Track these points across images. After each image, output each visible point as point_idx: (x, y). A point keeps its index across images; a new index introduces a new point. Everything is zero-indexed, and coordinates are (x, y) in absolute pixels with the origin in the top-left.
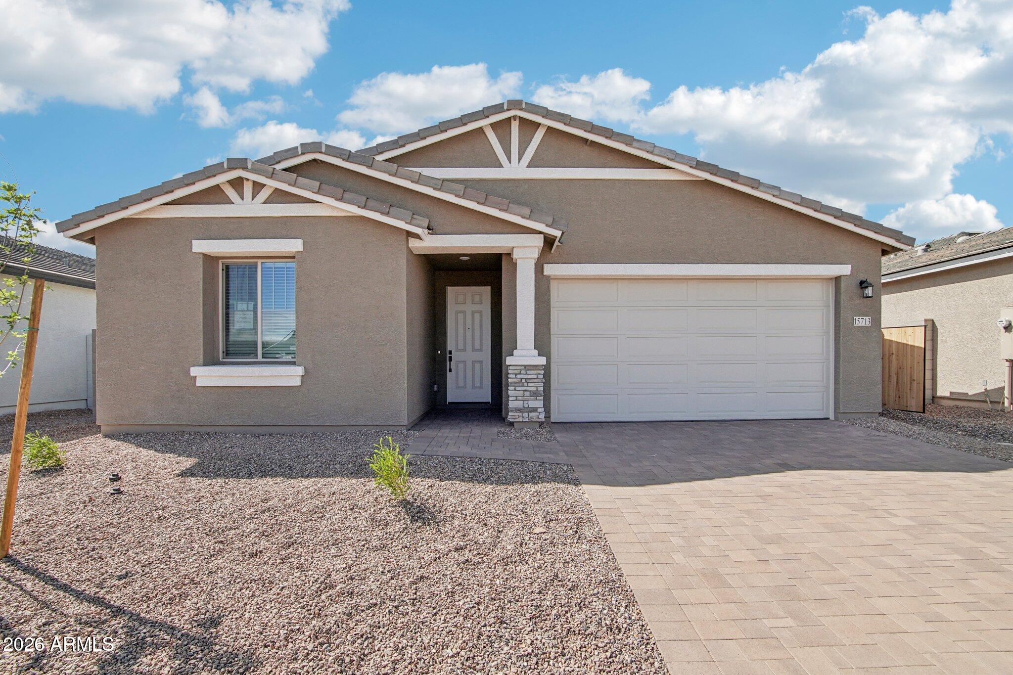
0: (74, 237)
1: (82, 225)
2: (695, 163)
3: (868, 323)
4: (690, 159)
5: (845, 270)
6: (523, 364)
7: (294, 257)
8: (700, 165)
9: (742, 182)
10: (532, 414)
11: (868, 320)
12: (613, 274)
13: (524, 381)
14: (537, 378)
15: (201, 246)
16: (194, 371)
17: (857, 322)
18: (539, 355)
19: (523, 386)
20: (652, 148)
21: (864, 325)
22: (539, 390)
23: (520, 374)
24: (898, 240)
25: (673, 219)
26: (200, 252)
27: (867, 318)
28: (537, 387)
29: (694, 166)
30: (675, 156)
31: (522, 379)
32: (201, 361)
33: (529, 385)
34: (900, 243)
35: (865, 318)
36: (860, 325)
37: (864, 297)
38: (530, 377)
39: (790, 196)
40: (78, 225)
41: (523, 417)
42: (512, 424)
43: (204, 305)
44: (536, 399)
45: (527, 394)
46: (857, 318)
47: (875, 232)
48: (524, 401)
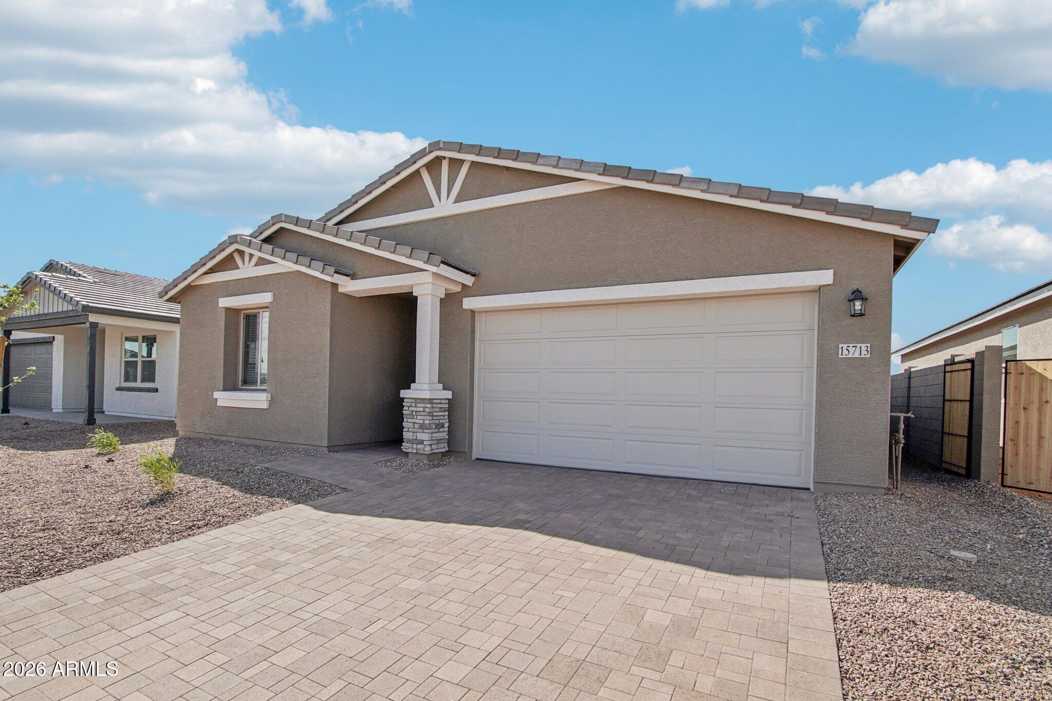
0: (168, 300)
1: (169, 293)
2: (602, 169)
3: (864, 352)
4: (597, 165)
5: (826, 277)
6: (415, 397)
7: (267, 307)
8: (607, 170)
9: (658, 181)
10: (420, 446)
11: (864, 348)
12: (525, 303)
13: (414, 413)
14: (424, 411)
15: (225, 302)
16: (216, 395)
17: (845, 352)
18: (445, 388)
19: (413, 418)
20: (558, 161)
21: (857, 355)
22: (425, 422)
23: (411, 406)
24: (904, 227)
25: (591, 236)
26: (223, 306)
27: (863, 346)
28: (424, 420)
29: (601, 172)
30: (581, 165)
31: (412, 411)
32: (221, 388)
33: (419, 417)
34: (909, 229)
35: (859, 345)
36: (850, 356)
37: (853, 316)
38: (418, 409)
39: (724, 187)
40: (167, 293)
41: (413, 448)
42: (407, 454)
43: (225, 346)
44: (424, 432)
45: (417, 426)
46: (845, 346)
47: (862, 220)
48: (414, 432)
